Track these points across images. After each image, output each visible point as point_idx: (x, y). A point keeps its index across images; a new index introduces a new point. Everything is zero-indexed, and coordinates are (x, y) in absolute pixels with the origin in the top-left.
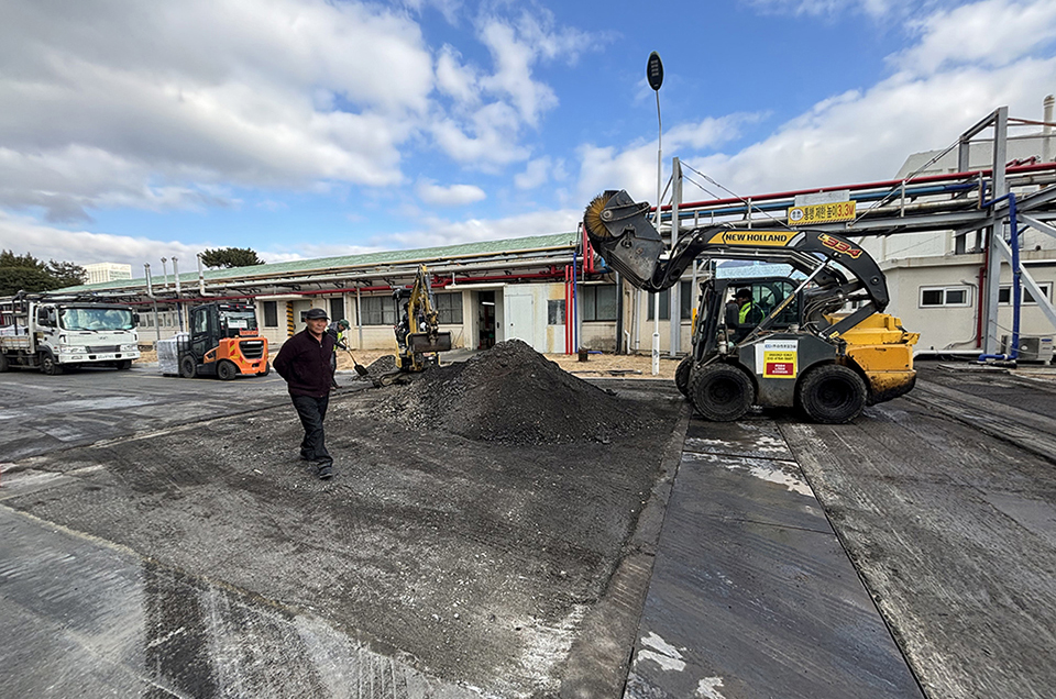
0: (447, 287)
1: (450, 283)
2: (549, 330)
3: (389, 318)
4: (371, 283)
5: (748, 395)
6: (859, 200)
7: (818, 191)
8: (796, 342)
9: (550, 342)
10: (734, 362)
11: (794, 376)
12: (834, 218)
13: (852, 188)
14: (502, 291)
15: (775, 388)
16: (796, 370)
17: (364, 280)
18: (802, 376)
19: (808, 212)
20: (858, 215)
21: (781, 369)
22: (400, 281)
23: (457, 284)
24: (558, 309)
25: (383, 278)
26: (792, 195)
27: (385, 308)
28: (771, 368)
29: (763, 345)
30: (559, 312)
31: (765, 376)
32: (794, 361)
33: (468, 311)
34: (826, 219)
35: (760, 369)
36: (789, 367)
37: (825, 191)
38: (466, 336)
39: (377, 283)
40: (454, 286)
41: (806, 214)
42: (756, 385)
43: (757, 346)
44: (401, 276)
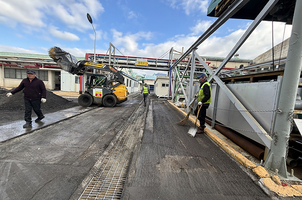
0: (40, 68)
1: (42, 67)
2: (75, 85)
3: (19, 76)
4: (10, 63)
5: (91, 101)
6: (149, 62)
7: (141, 58)
8: (102, 89)
9: (75, 89)
10: (88, 93)
11: (102, 97)
12: (144, 65)
13: (148, 59)
14: (60, 72)
15: (98, 99)
16: (102, 95)
17: (6, 62)
18: (103, 97)
19: (139, 62)
20: (149, 65)
21: (99, 95)
22: (23, 64)
23: (44, 68)
24: (78, 79)
25: (16, 62)
26: (136, 58)
27: (17, 73)
28: (96, 95)
29: (94, 89)
30: (78, 80)
31: (95, 96)
32: (102, 94)
33: (50, 76)
34: (142, 65)
35: (94, 95)
36: (100, 95)
37: (143, 58)
38: (49, 85)
39: (12, 63)
40: (43, 68)
41: (139, 63)
42: (93, 98)
43: (93, 89)
44: (24, 63)
